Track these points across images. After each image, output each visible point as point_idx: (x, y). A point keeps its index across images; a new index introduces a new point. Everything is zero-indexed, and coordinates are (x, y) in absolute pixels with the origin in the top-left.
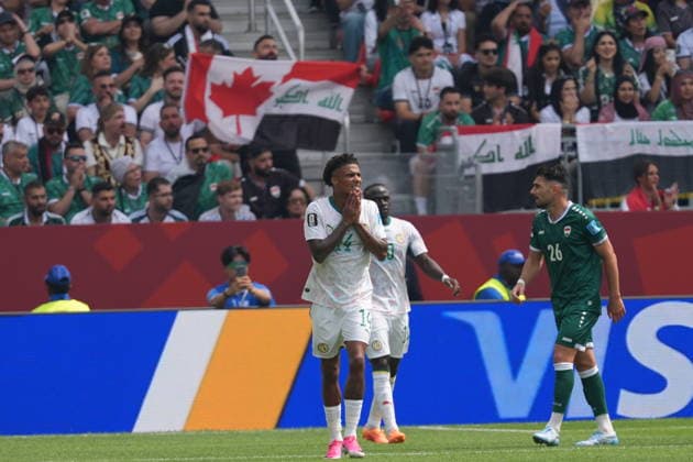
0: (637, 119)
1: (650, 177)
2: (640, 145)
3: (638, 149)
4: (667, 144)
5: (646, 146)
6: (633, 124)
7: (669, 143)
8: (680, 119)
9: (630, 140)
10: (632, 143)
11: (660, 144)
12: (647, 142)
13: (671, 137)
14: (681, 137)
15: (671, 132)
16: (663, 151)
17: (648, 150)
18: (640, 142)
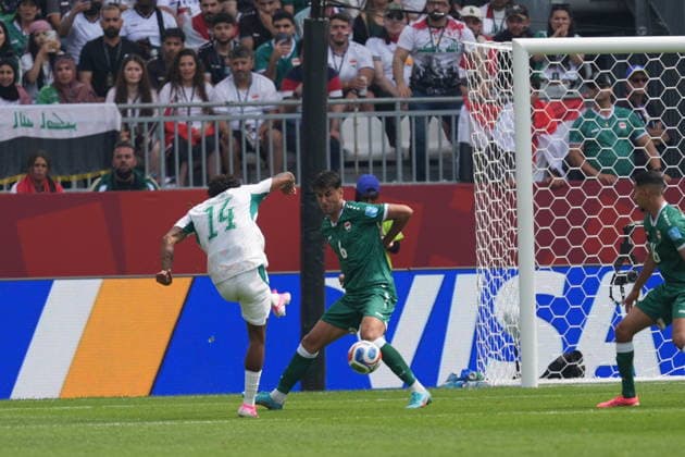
0: (18, 101)
1: (36, 169)
2: (24, 128)
3: (21, 132)
4: (50, 127)
5: (30, 129)
6: (15, 106)
7: (52, 126)
8: (61, 102)
9: (13, 124)
10: (16, 126)
11: (43, 127)
12: (31, 125)
13: (54, 120)
14: (64, 120)
15: (54, 114)
16: (46, 134)
17: (31, 133)
18: (24, 125)
